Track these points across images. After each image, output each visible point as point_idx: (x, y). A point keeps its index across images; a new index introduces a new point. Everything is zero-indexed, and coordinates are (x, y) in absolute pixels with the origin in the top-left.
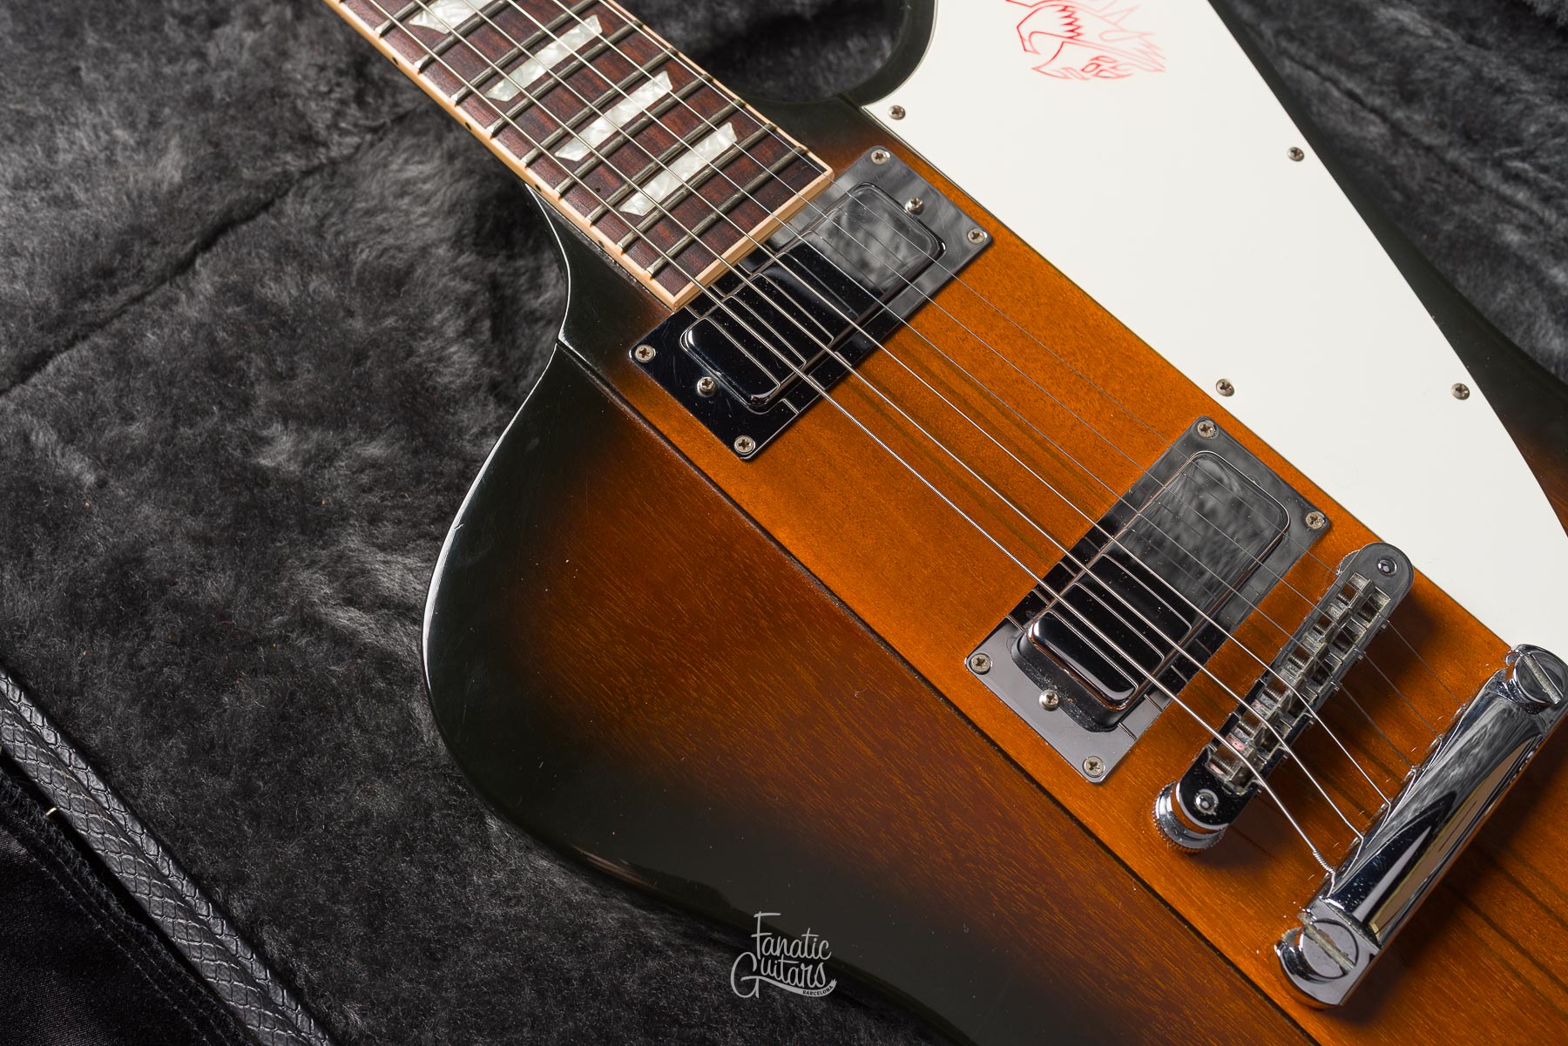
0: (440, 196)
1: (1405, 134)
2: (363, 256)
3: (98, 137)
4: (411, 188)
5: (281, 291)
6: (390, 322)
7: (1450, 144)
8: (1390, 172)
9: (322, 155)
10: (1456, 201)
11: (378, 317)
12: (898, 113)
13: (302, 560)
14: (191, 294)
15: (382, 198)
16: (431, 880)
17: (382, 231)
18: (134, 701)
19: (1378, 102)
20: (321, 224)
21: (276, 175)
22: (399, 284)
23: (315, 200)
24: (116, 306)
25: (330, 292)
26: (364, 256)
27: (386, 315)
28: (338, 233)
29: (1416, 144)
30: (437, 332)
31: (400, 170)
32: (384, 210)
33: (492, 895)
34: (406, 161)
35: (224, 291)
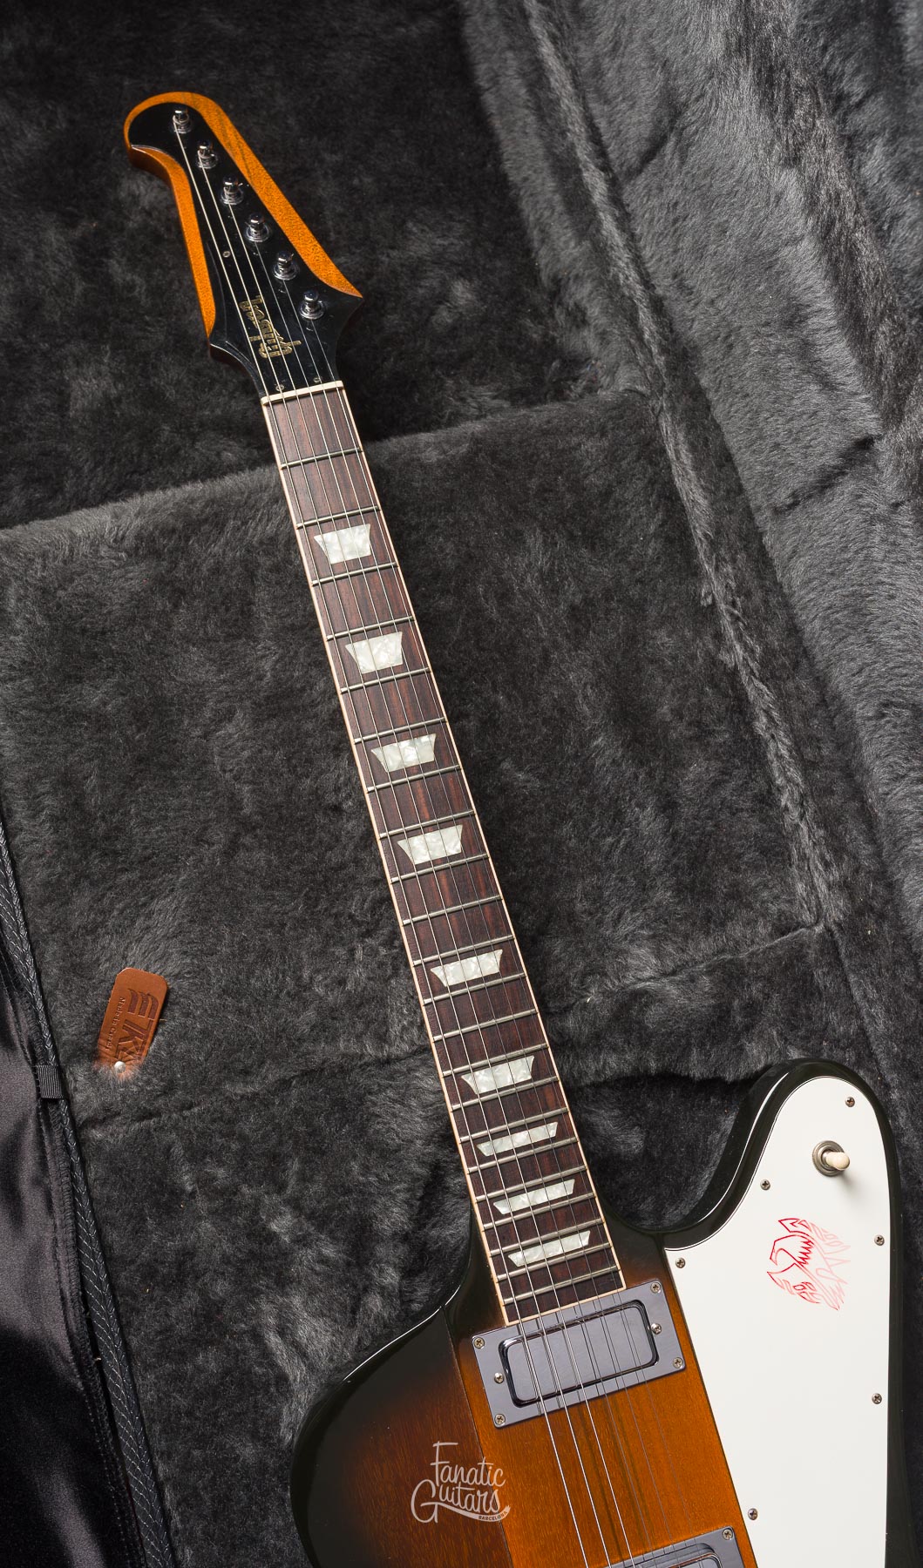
3: (277, 978)
12: (681, 1264)
13: (267, 1298)
15: (404, 1095)
17: (394, 1115)
26: (379, 1127)
27: (373, 1175)
28: (371, 1105)
30: (392, 1196)
35: (297, 1111)
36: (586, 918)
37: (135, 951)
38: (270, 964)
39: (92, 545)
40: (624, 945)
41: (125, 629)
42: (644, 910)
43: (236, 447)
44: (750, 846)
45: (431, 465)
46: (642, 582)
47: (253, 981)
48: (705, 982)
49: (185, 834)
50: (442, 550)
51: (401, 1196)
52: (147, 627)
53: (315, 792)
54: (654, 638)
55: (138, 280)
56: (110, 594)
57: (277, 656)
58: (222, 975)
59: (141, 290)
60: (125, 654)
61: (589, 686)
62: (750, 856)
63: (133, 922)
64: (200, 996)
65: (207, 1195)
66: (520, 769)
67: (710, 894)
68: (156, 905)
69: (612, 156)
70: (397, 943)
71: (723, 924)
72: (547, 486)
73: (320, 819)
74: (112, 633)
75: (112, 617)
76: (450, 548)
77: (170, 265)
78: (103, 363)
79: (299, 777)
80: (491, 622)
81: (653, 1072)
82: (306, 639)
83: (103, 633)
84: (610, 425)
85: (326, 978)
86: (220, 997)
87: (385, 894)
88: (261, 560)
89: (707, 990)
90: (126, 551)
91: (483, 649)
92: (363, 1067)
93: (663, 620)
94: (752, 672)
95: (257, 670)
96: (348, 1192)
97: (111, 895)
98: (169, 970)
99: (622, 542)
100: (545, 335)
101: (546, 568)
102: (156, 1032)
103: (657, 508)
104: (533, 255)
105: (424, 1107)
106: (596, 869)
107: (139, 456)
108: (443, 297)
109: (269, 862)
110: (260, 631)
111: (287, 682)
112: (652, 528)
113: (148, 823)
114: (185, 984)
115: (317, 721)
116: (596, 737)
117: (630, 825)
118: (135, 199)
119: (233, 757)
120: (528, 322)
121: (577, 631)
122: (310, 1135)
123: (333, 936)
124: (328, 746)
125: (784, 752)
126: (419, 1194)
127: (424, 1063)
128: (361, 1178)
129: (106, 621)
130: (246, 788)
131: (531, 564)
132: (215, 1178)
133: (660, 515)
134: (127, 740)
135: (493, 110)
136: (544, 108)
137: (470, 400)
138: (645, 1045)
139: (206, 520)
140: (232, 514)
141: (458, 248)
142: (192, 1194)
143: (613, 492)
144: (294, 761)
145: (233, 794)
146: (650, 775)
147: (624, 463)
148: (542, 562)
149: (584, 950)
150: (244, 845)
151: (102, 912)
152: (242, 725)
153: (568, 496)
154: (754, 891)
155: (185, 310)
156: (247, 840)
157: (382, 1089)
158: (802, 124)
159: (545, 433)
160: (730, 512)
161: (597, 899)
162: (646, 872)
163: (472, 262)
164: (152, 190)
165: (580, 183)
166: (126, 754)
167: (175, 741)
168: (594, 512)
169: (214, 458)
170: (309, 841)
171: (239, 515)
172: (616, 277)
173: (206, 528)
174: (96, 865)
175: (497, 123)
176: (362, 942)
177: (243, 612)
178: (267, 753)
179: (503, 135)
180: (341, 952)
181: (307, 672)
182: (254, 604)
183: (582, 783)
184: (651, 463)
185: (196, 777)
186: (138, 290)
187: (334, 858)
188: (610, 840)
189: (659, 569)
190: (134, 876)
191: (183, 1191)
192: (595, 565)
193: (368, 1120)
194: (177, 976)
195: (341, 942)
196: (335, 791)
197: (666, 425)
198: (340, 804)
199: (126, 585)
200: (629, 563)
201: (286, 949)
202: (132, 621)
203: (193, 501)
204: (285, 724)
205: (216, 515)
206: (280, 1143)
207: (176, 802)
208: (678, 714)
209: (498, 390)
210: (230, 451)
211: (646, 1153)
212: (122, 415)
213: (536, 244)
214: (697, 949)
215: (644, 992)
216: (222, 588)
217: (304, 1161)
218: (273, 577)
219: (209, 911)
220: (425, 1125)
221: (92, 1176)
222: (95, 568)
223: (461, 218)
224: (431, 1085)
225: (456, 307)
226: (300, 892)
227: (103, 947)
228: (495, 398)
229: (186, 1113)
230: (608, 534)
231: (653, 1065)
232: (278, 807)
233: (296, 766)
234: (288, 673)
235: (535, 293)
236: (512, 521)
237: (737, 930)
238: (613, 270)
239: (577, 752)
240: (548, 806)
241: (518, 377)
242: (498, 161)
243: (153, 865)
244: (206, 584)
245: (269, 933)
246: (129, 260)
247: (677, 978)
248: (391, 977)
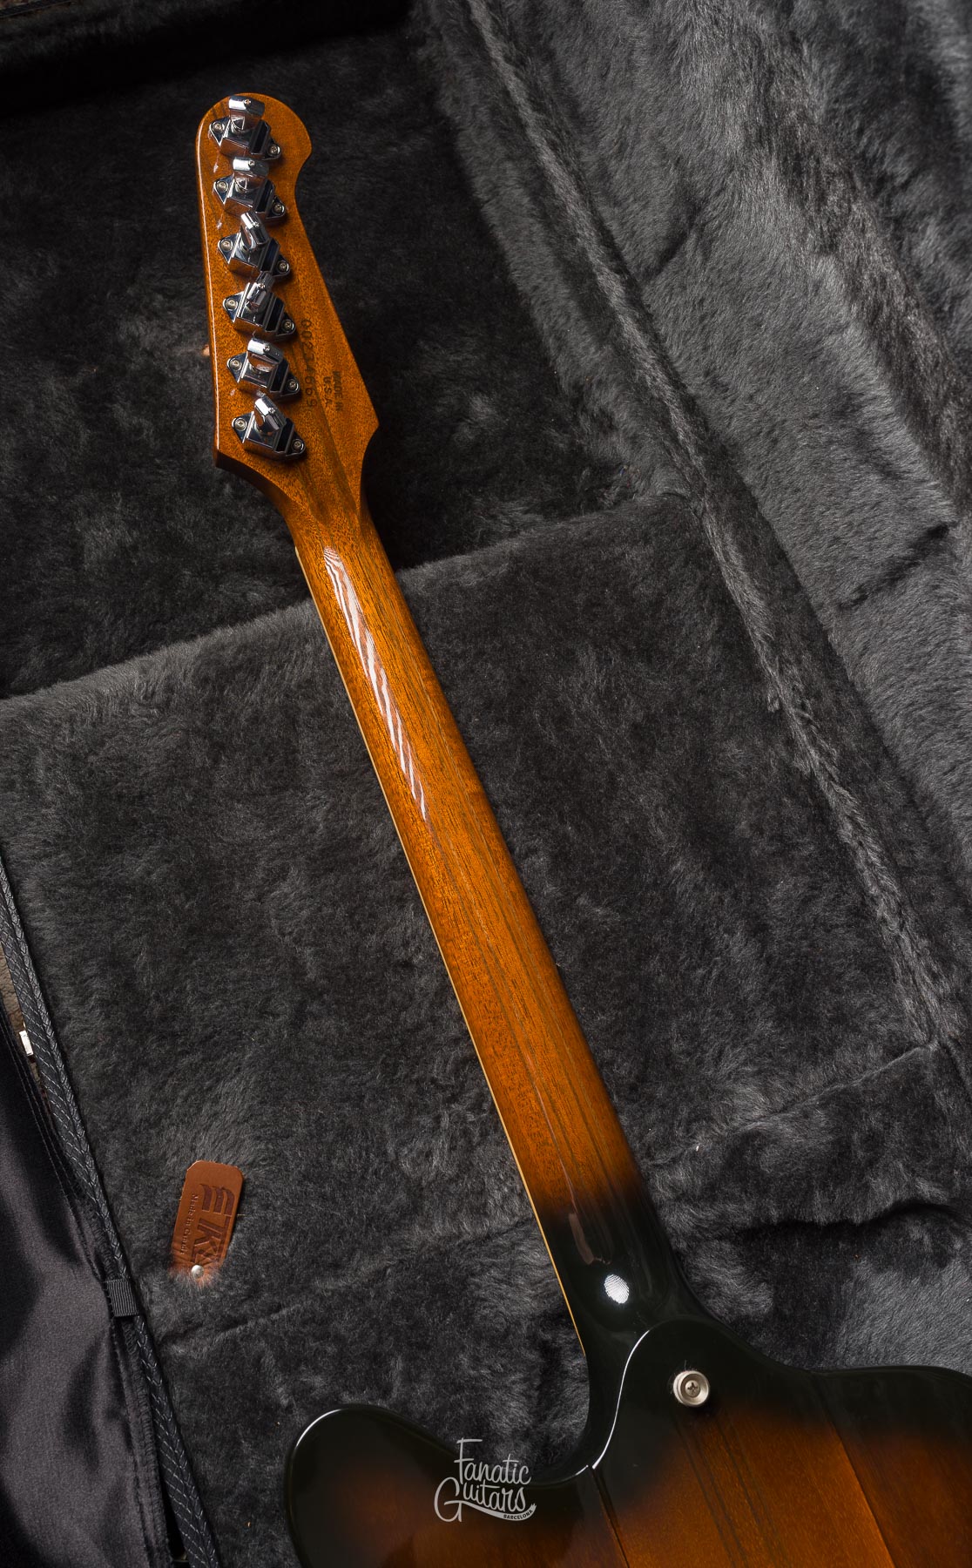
0: (542, 1285)
3: (360, 1157)
4: (528, 1271)
6: (485, 1371)
11: (477, 1365)
15: (509, 1273)
17: (502, 1297)
26: (486, 1312)
30: (508, 1389)
31: (524, 1254)
34: (530, 1249)
35: (395, 1303)
36: (685, 1060)
37: (205, 1140)
38: (351, 1142)
39: (121, 704)
40: (729, 1085)
41: (164, 790)
42: (746, 1044)
43: (262, 587)
44: (850, 964)
45: (471, 589)
46: (704, 693)
47: (334, 1162)
48: (820, 1114)
49: (247, 1007)
50: (491, 677)
51: (517, 1388)
52: (188, 786)
53: (382, 949)
54: (724, 751)
55: (146, 423)
56: (145, 755)
57: (328, 805)
58: (301, 1159)
59: (148, 432)
60: (166, 818)
61: (661, 808)
62: (852, 974)
63: (199, 1109)
64: (279, 1184)
65: (306, 1408)
66: (598, 904)
67: (812, 1020)
68: (222, 1089)
69: (627, 258)
70: (485, 1106)
71: (831, 1052)
72: (594, 601)
73: (391, 977)
74: (150, 796)
75: (149, 779)
76: (500, 674)
77: (177, 405)
78: (113, 511)
79: (364, 935)
80: (551, 749)
81: (775, 1221)
82: (358, 784)
83: (141, 797)
84: (653, 531)
85: (411, 1150)
86: (300, 1183)
87: (467, 1052)
88: (301, 704)
89: (822, 1125)
90: (158, 707)
91: (545, 779)
92: (462, 1248)
93: (731, 731)
94: (831, 777)
95: (308, 821)
96: (459, 1389)
97: (172, 1081)
98: (243, 1158)
99: (679, 652)
100: (572, 444)
101: (602, 687)
102: (234, 1230)
103: (711, 613)
104: (551, 364)
105: (533, 1284)
106: (689, 1005)
107: (161, 604)
108: (462, 414)
109: (340, 1029)
110: (308, 780)
111: (340, 834)
112: (709, 634)
113: (206, 998)
114: (262, 1172)
115: (377, 871)
116: (674, 862)
117: (720, 953)
118: (135, 341)
119: (291, 919)
120: (553, 433)
121: (642, 751)
122: (411, 1328)
123: (416, 1105)
124: (391, 897)
125: (874, 859)
126: (536, 1383)
127: (527, 1234)
128: (472, 1372)
129: (143, 784)
130: (308, 951)
131: (586, 683)
132: (312, 1388)
133: (715, 621)
134: (176, 910)
135: (495, 221)
136: (550, 215)
137: (501, 517)
138: (763, 1192)
139: (240, 667)
140: (267, 659)
141: (473, 363)
142: (289, 1409)
143: (662, 601)
144: (357, 918)
145: (295, 959)
146: (735, 896)
147: (672, 570)
148: (598, 680)
149: (686, 1095)
150: (311, 1013)
151: (165, 1101)
152: (298, 883)
153: (617, 609)
154: (859, 1013)
155: (197, 449)
156: (314, 1007)
157: (485, 1268)
158: (836, 210)
159: (586, 545)
160: (789, 611)
161: (693, 1035)
162: (743, 1003)
163: (489, 375)
164: (151, 331)
165: (595, 287)
166: (176, 926)
167: (228, 907)
168: (647, 624)
169: (240, 600)
170: (381, 1002)
171: (274, 659)
172: (642, 380)
173: (240, 675)
174: (155, 1050)
175: (500, 234)
176: (449, 1108)
177: (287, 762)
178: (327, 911)
179: (507, 245)
180: (426, 1121)
181: (361, 820)
182: (298, 751)
183: (665, 913)
184: (700, 567)
185: (253, 944)
186: (145, 432)
187: (409, 1018)
188: (700, 971)
189: (720, 677)
190: (196, 1058)
191: (278, 1406)
192: (653, 678)
193: (473, 1305)
194: (251, 1165)
195: (425, 1109)
196: (403, 945)
197: (711, 527)
198: (411, 959)
199: (161, 743)
200: (688, 673)
201: (367, 1124)
202: (171, 781)
203: (223, 648)
204: (343, 877)
205: (250, 661)
206: (380, 1341)
207: (233, 973)
208: (757, 828)
209: (528, 504)
210: (256, 591)
211: (776, 1311)
212: (140, 563)
213: (553, 352)
214: (806, 1082)
215: (754, 1133)
216: (263, 739)
217: (410, 1359)
218: (315, 722)
219: (281, 1089)
220: (535, 1304)
221: (176, 1398)
222: (127, 729)
223: (473, 332)
224: (539, 1259)
225: (477, 423)
226: (376, 1059)
227: (169, 1141)
228: (526, 512)
229: (275, 1316)
230: (663, 645)
231: (774, 1213)
232: (344, 968)
233: (359, 923)
234: (342, 823)
235: (557, 402)
236: (561, 640)
237: (846, 1057)
238: (639, 373)
239: (656, 880)
240: (631, 941)
241: (549, 489)
242: (505, 272)
243: (216, 1044)
244: (245, 735)
245: (347, 1108)
246: (134, 403)
247: (790, 1115)
248: (479, 1144)
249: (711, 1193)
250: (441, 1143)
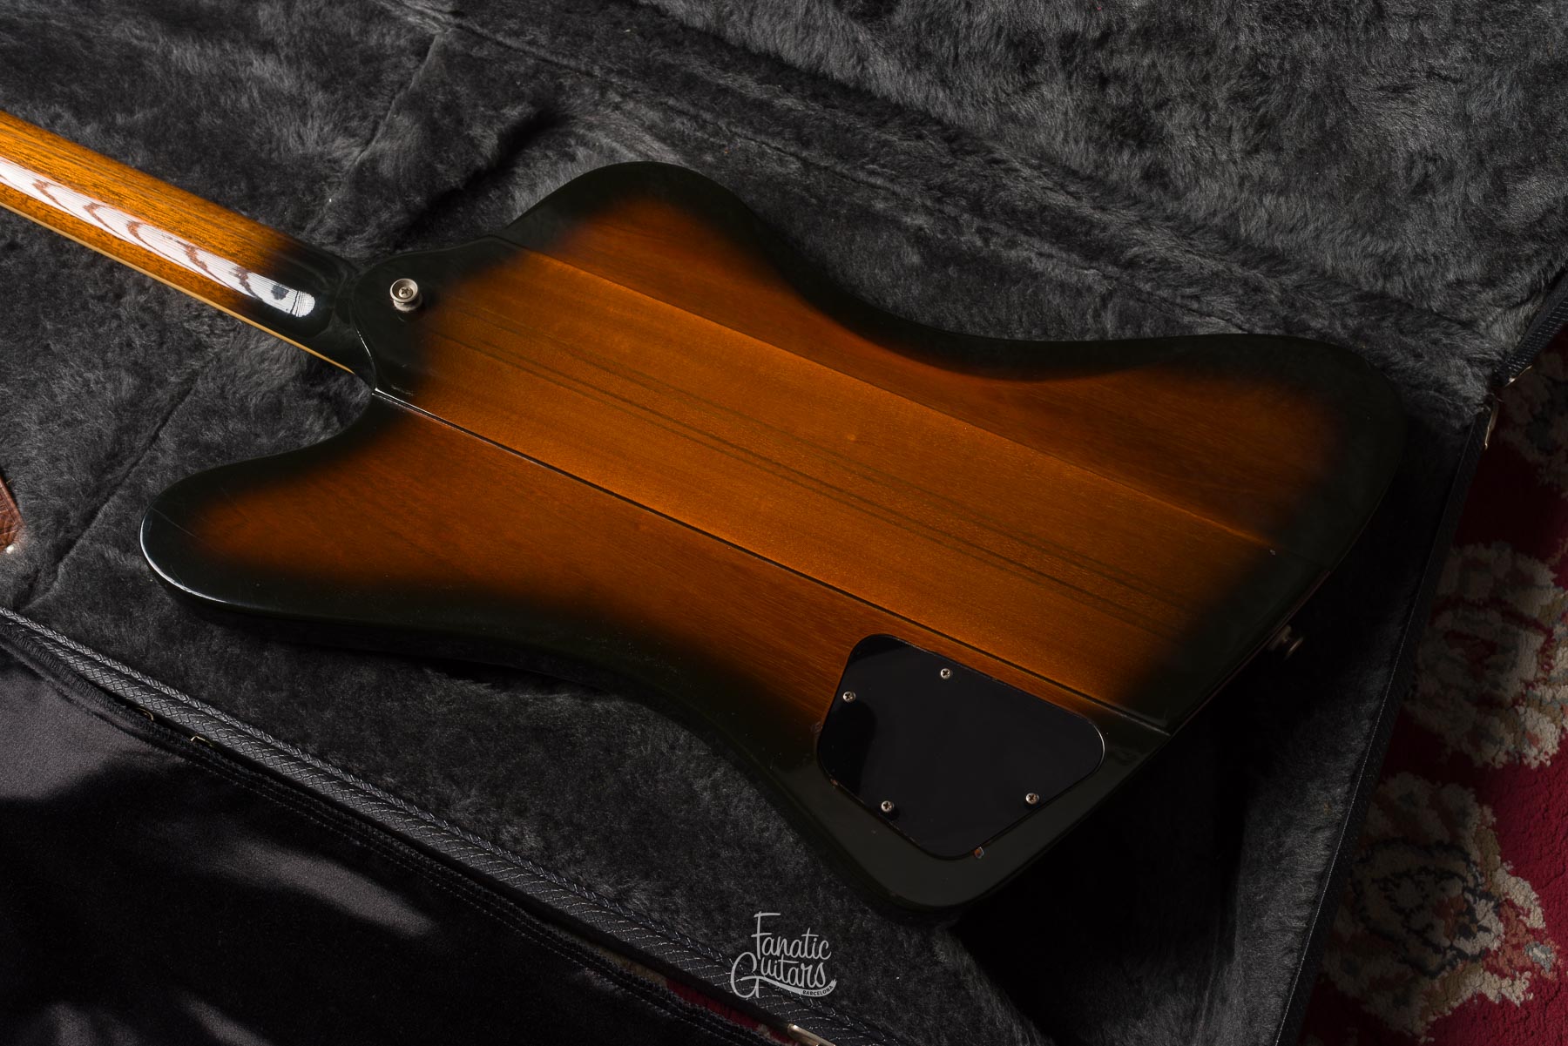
0: (285, 355)
1: (812, 164)
2: (253, 402)
3: (77, 381)
4: (266, 356)
5: (214, 435)
6: (282, 434)
7: (836, 163)
8: (807, 188)
9: (210, 353)
10: (847, 194)
11: (273, 434)
14: (164, 452)
15: (252, 366)
16: (405, 706)
17: (259, 385)
18: (218, 670)
19: (792, 149)
20: (223, 392)
21: (189, 373)
22: (279, 412)
23: (214, 379)
24: (124, 472)
25: (242, 427)
27: (279, 430)
28: (234, 393)
29: (818, 168)
30: (310, 431)
31: (256, 348)
32: (256, 372)
33: (439, 703)
34: (258, 342)
35: (181, 444)
40: (321, 149)
42: (312, 116)
47: (59, 398)
48: (402, 119)
61: (134, 29)
66: (133, 113)
70: (149, 284)
71: (379, 82)
80: (18, 50)
81: (425, 205)
89: (407, 123)
102: (13, 495)
105: (276, 361)
106: (252, 124)
116: (171, 53)
117: (249, 80)
121: (91, 6)
146: (233, 41)
154: (379, 45)
162: (291, 100)
176: (120, 305)
183: (189, 84)
187: (42, 276)
188: (244, 99)
193: (242, 404)
198: (13, 241)
215: (362, 164)
220: (288, 371)
231: (419, 200)
237: (392, 76)
239: (165, 71)
247: (379, 135)
248: (163, 310)
249: (361, 217)
250: (131, 331)
